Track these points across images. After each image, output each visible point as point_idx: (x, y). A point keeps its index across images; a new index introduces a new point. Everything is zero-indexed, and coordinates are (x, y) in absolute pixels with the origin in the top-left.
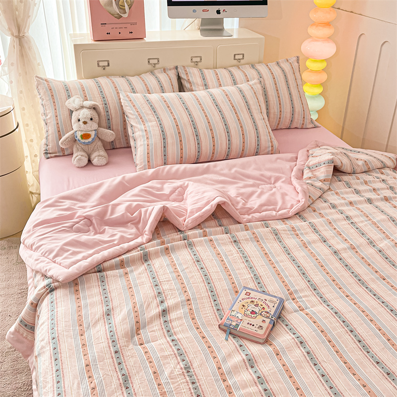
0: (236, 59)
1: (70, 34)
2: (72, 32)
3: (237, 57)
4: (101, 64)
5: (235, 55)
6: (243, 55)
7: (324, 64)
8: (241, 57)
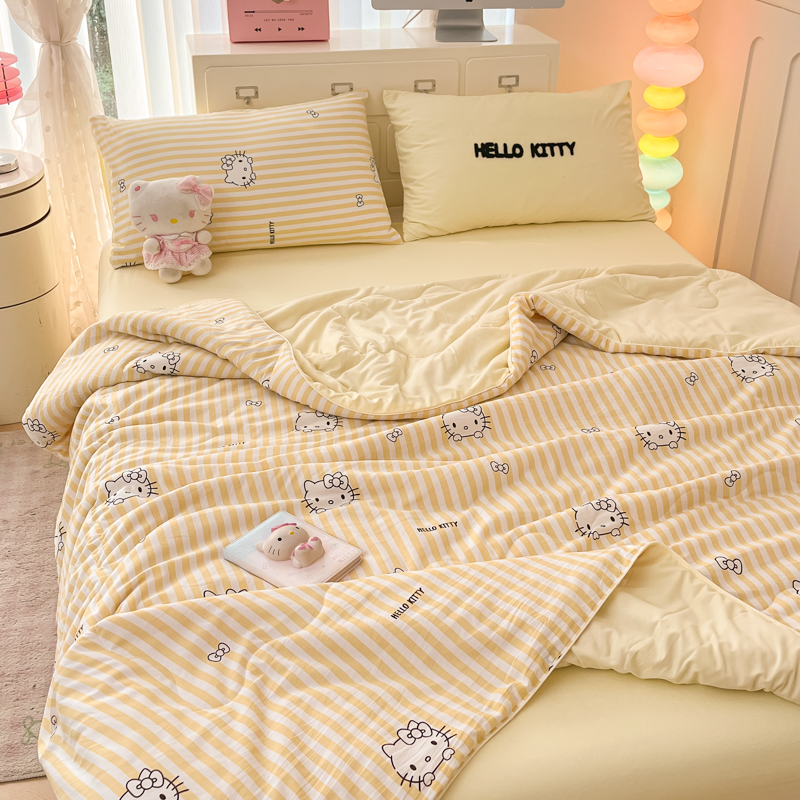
0: (503, 86)
1: (187, 37)
2: (192, 33)
3: (505, 82)
4: (243, 93)
5: (500, 78)
6: (517, 77)
7: (681, 97)
8: (512, 81)
